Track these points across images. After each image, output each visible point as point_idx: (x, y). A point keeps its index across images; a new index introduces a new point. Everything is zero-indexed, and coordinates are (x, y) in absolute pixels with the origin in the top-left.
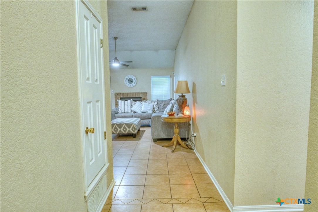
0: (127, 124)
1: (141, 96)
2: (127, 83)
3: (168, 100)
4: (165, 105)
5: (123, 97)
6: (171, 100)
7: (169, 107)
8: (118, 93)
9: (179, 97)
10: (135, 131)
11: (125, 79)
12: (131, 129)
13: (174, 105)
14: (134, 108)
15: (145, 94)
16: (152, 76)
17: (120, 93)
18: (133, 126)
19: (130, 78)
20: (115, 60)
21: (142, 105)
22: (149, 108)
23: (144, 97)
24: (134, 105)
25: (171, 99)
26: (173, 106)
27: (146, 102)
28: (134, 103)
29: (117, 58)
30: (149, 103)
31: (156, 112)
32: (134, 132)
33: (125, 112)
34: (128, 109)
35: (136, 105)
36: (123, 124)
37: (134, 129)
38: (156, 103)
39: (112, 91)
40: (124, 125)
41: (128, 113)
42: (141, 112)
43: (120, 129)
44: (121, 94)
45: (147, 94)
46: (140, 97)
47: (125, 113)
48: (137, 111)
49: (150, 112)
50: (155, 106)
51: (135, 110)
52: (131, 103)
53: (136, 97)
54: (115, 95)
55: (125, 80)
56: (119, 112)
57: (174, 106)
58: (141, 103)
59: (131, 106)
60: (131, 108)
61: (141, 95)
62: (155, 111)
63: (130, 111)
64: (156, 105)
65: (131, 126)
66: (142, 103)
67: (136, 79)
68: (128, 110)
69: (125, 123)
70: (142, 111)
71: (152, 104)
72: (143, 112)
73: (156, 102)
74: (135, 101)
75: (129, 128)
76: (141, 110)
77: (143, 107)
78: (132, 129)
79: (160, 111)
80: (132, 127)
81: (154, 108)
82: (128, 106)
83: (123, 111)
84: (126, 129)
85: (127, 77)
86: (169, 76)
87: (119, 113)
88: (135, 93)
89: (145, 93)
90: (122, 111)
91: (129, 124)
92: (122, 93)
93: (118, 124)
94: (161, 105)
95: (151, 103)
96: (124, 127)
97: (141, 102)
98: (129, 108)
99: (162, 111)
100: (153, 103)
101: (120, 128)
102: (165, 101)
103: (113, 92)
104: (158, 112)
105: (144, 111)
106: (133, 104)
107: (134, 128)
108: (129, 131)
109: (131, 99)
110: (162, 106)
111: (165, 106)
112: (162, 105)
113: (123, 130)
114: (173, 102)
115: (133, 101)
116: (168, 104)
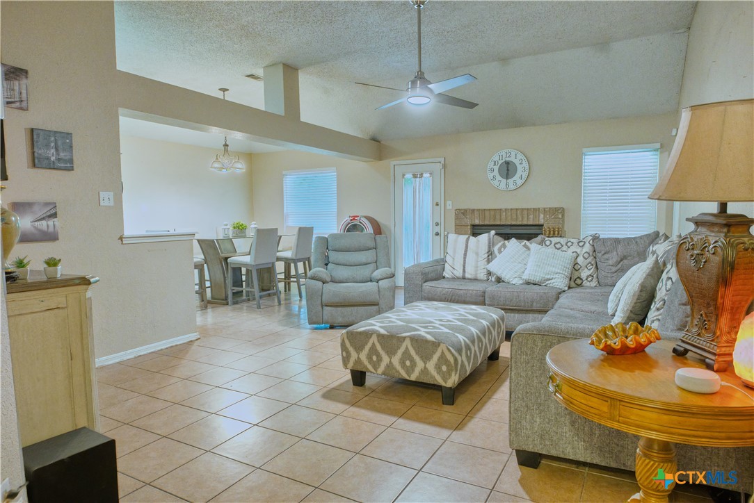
0: (417, 341)
1: (542, 222)
2: (494, 178)
3: (641, 237)
4: (625, 257)
5: (481, 223)
6: (654, 238)
7: (635, 276)
8: (466, 210)
9: (692, 227)
10: (450, 375)
11: (491, 165)
12: (431, 366)
13: (665, 264)
14: (496, 267)
15: (558, 212)
16: (585, 150)
17: (473, 210)
18: (443, 352)
19: (508, 159)
20: (414, 83)
21: (529, 255)
22: (554, 269)
23: (551, 225)
24: (500, 252)
25: (657, 234)
26: (657, 272)
27: (548, 243)
28: (500, 244)
29: (423, 73)
30: (558, 246)
31: (586, 283)
32: (446, 383)
33: (467, 276)
34: (477, 267)
35: (505, 252)
36: (404, 338)
37: (444, 368)
38: (587, 248)
39: (449, 203)
40: (407, 343)
41: (476, 280)
42: (521, 282)
43: (391, 358)
44: (476, 213)
45: (566, 214)
46: (537, 223)
47: (464, 278)
48: (506, 276)
49: (560, 282)
50: (580, 260)
51: (499, 273)
52: (491, 245)
53: (525, 223)
54: (457, 218)
55: (489, 168)
56: (447, 274)
57: (664, 276)
58: (525, 246)
59: (490, 256)
60: (489, 261)
61: (542, 216)
62: (579, 282)
63: (482, 275)
64: (586, 255)
65: (434, 353)
66: (528, 249)
67: (525, 164)
68: (476, 271)
69: (408, 336)
70: (525, 277)
71: (570, 251)
72: (528, 283)
73: (587, 245)
74: (505, 239)
75: (426, 358)
76: (523, 272)
77: (529, 265)
78: (438, 367)
79: (602, 281)
80: (436, 357)
81: (575, 267)
82: (477, 254)
83: (459, 273)
84: (414, 364)
85: (496, 158)
86: (658, 145)
87: (444, 277)
88: (522, 209)
89: (556, 210)
90: (455, 272)
91: (427, 341)
92: (478, 210)
93: (383, 336)
94: (606, 256)
95: (565, 248)
96: (406, 355)
97: (528, 243)
98: (482, 263)
99: (609, 281)
100: (573, 249)
101: (391, 353)
102: (629, 241)
103: (451, 208)
104: (594, 284)
105: (532, 279)
106: (496, 249)
107: (447, 362)
108: (425, 371)
109: (493, 232)
110: (611, 262)
111: (625, 261)
112: (613, 258)
113: (402, 363)
114: (661, 248)
115: (500, 238)
116: (642, 257)
